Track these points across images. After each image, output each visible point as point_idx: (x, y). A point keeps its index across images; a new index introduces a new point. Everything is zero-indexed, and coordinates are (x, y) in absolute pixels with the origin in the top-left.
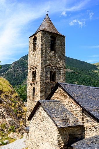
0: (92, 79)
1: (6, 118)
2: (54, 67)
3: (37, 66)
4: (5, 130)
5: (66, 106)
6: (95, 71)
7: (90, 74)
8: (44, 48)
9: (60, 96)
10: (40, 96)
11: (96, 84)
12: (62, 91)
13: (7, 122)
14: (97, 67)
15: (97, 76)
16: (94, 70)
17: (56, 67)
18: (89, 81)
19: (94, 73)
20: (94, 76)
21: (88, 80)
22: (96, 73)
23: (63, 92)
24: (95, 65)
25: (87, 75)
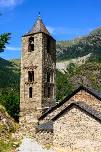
0: (7, 75)
1: (2, 119)
2: (49, 68)
3: (36, 67)
4: (6, 132)
5: (94, 107)
6: (10, 68)
7: (5, 70)
8: (44, 50)
9: (84, 98)
10: (41, 96)
11: (11, 80)
12: (86, 93)
13: (5, 123)
14: (12, 63)
15: (11, 72)
16: (9, 66)
17: (50, 68)
18: (4, 77)
19: (8, 69)
20: (8, 72)
21: (3, 75)
22: (11, 69)
23: (89, 94)
24: (10, 61)
25: (2, 71)
